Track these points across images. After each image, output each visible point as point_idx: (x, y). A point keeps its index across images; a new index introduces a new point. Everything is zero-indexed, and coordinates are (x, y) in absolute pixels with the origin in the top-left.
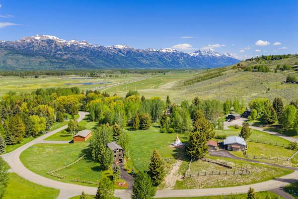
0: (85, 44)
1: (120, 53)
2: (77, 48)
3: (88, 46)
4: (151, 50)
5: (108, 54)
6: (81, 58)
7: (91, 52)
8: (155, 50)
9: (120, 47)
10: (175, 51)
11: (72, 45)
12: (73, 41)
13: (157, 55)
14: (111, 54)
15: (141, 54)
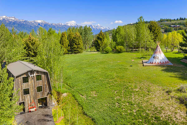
0: (13, 19)
1: (39, 26)
2: (7, 22)
3: (15, 20)
4: (60, 24)
5: (31, 26)
6: (11, 28)
7: (19, 25)
8: (63, 24)
9: (39, 21)
10: (76, 25)
11: (4, 19)
12: (4, 17)
13: (64, 27)
14: (32, 26)
15: (54, 27)
